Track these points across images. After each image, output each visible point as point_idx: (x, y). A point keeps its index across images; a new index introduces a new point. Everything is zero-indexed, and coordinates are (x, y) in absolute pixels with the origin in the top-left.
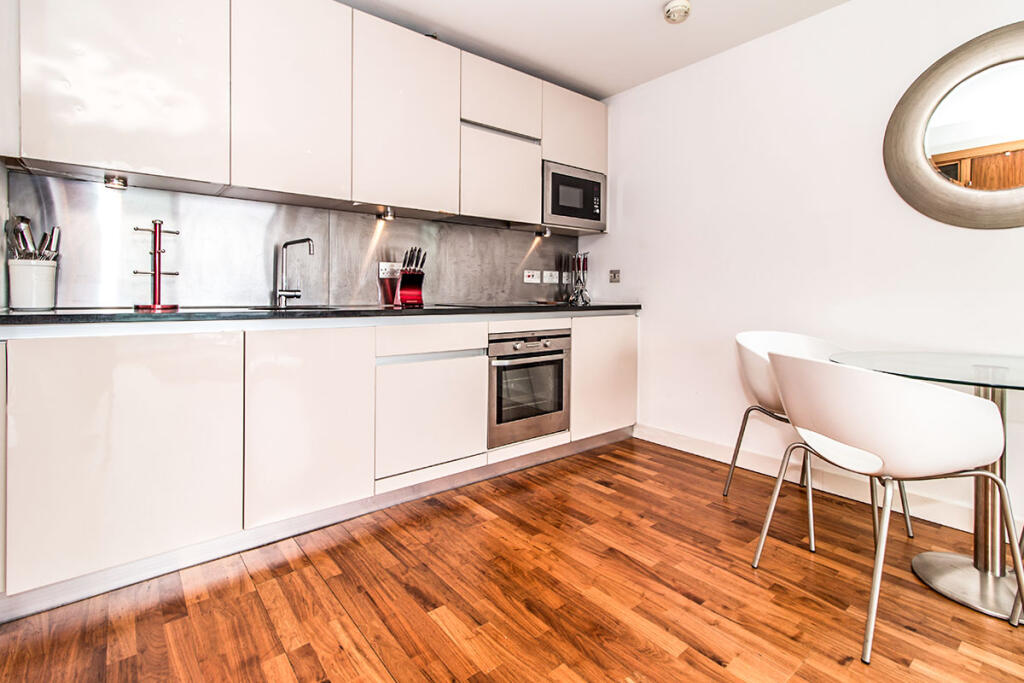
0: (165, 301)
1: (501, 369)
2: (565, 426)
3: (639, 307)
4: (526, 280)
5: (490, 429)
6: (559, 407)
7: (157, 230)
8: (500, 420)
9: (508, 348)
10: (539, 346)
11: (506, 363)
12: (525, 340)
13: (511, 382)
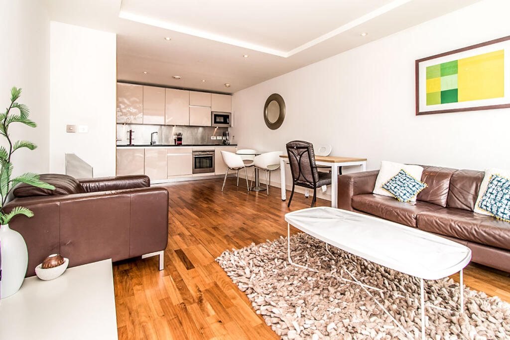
0: (132, 144)
1: (195, 158)
2: (213, 171)
3: (237, 145)
4: (212, 139)
5: (193, 170)
6: (212, 167)
7: (131, 132)
8: (195, 168)
9: (197, 153)
10: (205, 153)
11: (197, 156)
12: (202, 152)
13: (197, 160)
